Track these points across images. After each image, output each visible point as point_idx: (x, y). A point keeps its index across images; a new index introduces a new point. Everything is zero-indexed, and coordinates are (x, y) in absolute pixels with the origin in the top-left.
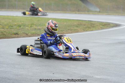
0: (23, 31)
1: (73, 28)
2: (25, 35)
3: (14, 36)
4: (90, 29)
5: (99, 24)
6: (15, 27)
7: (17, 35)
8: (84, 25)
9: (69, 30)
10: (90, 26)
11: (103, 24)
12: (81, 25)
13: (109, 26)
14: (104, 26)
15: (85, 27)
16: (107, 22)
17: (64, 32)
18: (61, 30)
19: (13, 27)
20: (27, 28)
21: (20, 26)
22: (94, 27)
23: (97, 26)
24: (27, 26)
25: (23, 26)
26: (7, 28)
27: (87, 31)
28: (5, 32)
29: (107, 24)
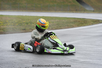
0: (30, 28)
1: (70, 24)
2: (31, 30)
3: (22, 31)
4: (83, 25)
5: (90, 21)
6: (24, 24)
7: (24, 31)
8: (79, 22)
9: (66, 26)
10: (83, 22)
11: (94, 21)
12: (76, 22)
13: (99, 22)
14: (94, 22)
15: (79, 23)
16: (97, 20)
17: (62, 27)
18: (60, 26)
19: (22, 25)
20: (33, 25)
21: (28, 24)
22: (86, 23)
23: (89, 22)
24: (33, 23)
25: (30, 23)
26: (17, 25)
27: (80, 26)
28: (15, 28)
29: (97, 21)
